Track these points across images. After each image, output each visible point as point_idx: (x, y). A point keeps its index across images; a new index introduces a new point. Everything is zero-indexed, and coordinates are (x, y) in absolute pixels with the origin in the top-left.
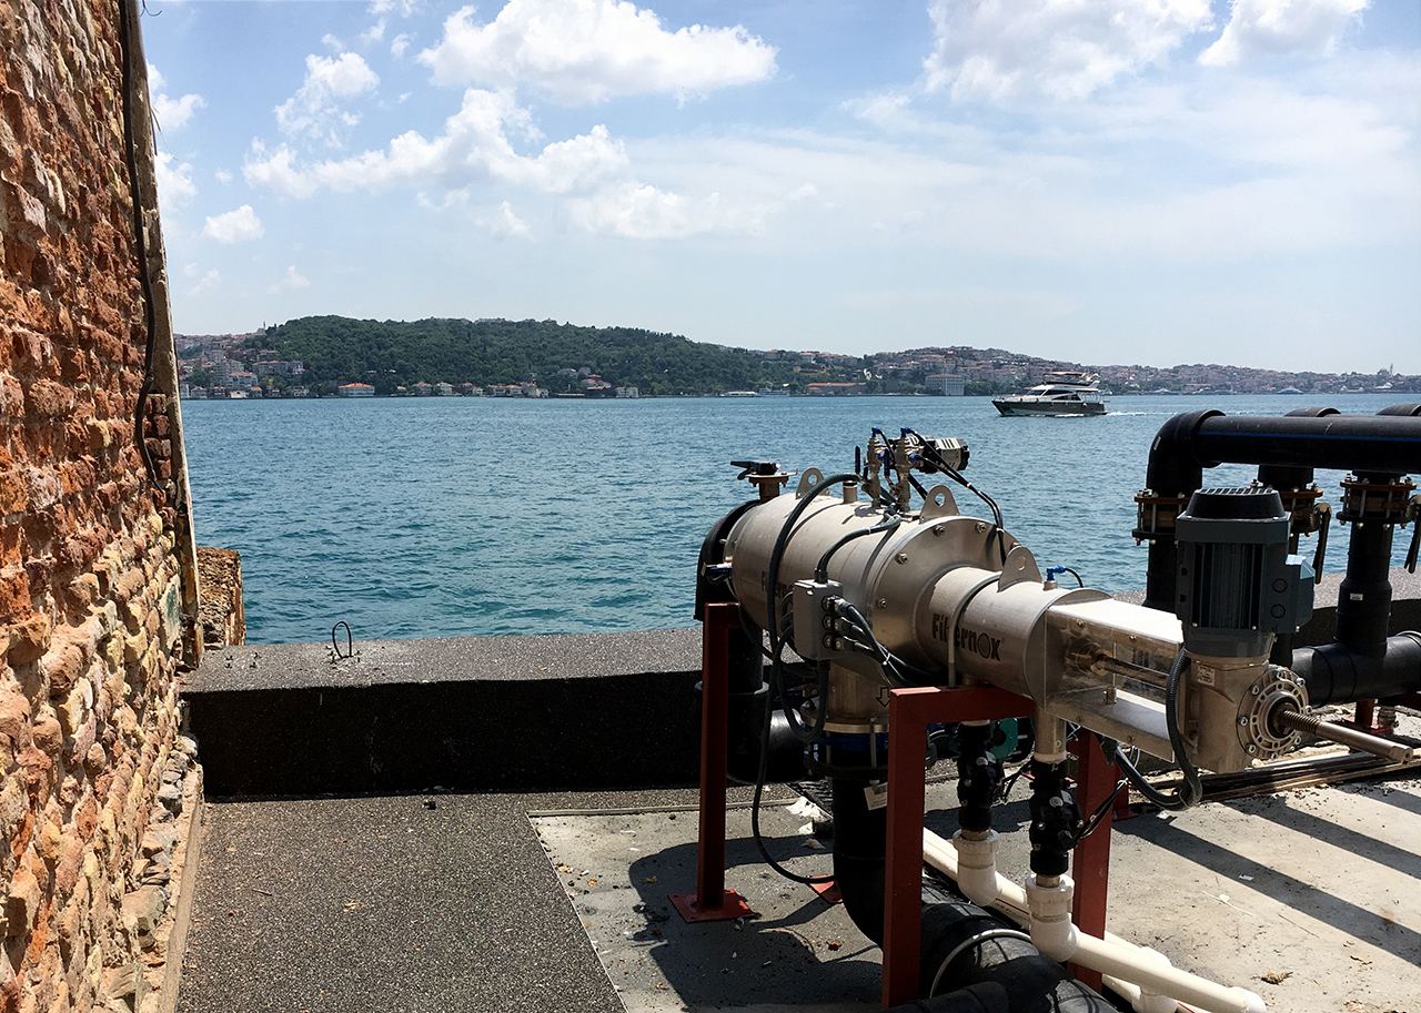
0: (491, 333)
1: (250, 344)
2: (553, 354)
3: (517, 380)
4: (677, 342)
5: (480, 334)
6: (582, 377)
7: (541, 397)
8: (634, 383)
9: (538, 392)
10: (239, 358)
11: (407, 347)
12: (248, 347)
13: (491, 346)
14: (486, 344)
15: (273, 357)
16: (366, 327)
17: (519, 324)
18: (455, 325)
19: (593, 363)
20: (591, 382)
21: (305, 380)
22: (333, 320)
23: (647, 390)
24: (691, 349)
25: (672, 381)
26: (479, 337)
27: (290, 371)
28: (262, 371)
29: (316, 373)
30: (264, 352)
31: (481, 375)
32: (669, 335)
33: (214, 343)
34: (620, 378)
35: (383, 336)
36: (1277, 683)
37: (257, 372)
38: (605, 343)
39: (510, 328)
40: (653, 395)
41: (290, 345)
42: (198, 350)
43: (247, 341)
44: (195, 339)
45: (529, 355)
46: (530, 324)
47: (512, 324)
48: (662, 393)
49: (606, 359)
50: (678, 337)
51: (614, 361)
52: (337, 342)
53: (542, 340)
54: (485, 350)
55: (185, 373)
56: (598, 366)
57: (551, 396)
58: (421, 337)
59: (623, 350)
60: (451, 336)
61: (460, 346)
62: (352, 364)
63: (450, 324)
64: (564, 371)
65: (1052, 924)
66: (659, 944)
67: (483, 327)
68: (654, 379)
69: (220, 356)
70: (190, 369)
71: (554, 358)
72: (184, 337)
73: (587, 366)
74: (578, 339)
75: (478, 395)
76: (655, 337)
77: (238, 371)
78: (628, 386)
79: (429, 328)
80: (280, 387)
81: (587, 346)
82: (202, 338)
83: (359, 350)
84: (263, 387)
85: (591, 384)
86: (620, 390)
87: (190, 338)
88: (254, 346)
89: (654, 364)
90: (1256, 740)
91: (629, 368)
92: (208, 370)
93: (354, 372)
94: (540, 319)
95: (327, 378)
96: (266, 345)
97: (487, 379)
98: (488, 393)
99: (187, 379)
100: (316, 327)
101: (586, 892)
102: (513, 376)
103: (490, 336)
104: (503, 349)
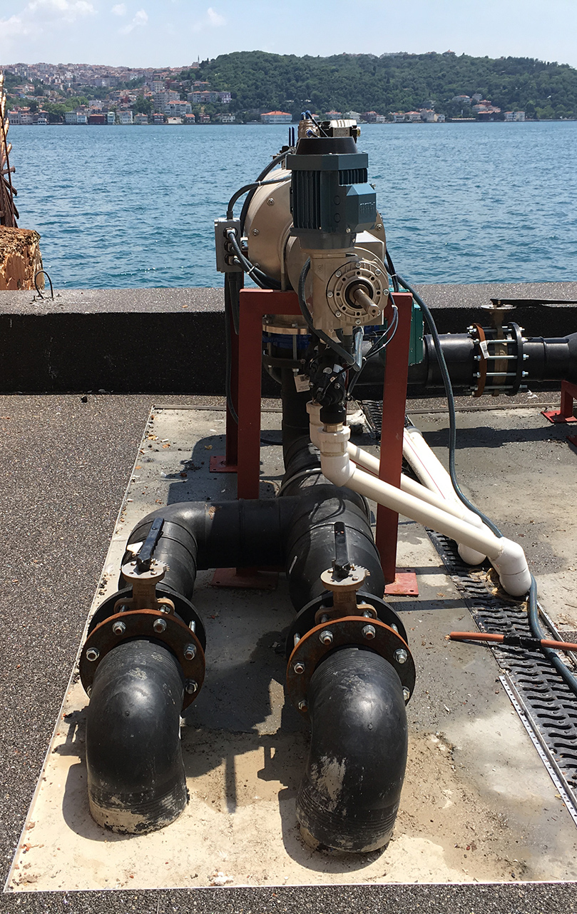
0: (394, 66)
1: (186, 76)
2: (450, 83)
3: (418, 106)
4: (563, 70)
5: (384, 67)
6: (474, 103)
7: (438, 121)
8: (521, 107)
9: (436, 117)
10: (176, 88)
11: (321, 79)
12: (184, 79)
13: (393, 77)
14: (390, 75)
15: (205, 87)
16: (286, 61)
17: (421, 57)
18: (363, 60)
19: (485, 90)
20: (482, 107)
21: (232, 108)
22: (258, 55)
23: (532, 115)
24: (574, 77)
25: (554, 106)
26: (384, 70)
27: (219, 100)
28: (195, 99)
29: (242, 102)
30: (197, 83)
31: (384, 105)
32: (555, 64)
33: (155, 75)
34: (509, 103)
35: (301, 70)
37: (191, 101)
38: (497, 72)
39: (411, 61)
40: (535, 118)
41: (220, 77)
42: (140, 81)
43: (183, 73)
44: (139, 71)
45: (429, 84)
46: (432, 56)
47: (414, 56)
48: (544, 117)
49: (497, 86)
50: (563, 66)
51: (505, 88)
52: (261, 75)
53: (441, 70)
54: (388, 82)
55: (130, 101)
56: (490, 92)
57: (448, 120)
58: (333, 71)
59: (512, 79)
60: (360, 70)
61: (367, 78)
62: (273, 95)
63: (360, 59)
64: (459, 98)
67: (387, 61)
68: (538, 105)
69: (160, 87)
70: (134, 98)
71: (451, 86)
72: (129, 70)
73: (479, 92)
74: (473, 68)
75: (381, 122)
76: (542, 66)
77: (174, 99)
78: (516, 111)
79: (340, 63)
80: (211, 114)
81: (480, 74)
82: (145, 70)
83: (279, 82)
84: (196, 114)
85: (482, 109)
86: (508, 114)
87: (135, 70)
88: (189, 77)
89: (538, 91)
91: (518, 94)
92: (149, 98)
93: (275, 102)
94: (440, 52)
95: (251, 107)
96: (199, 77)
97: (389, 107)
98: (390, 119)
99: (131, 107)
100: (244, 60)
102: (413, 104)
103: (393, 69)
104: (405, 80)
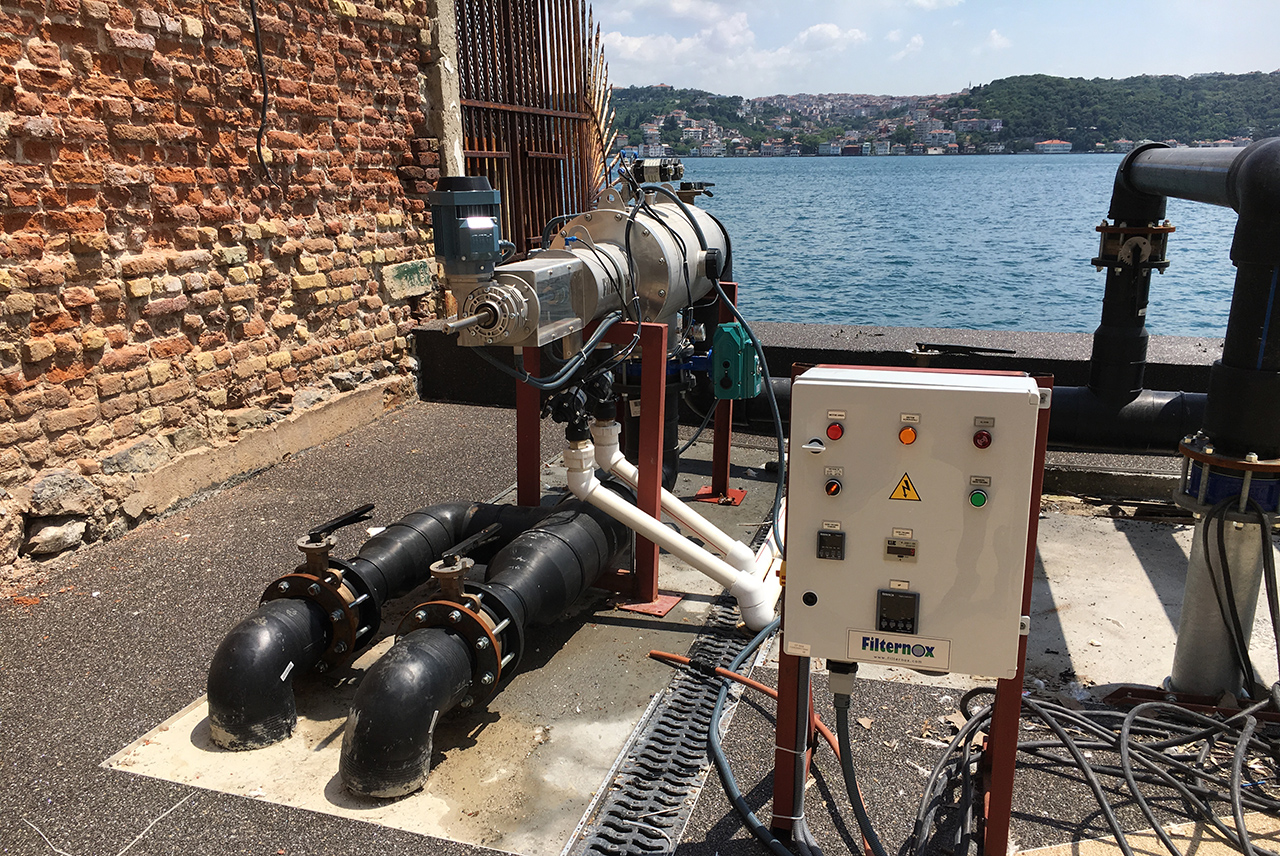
0: (1205, 88)
1: (953, 103)
10: (941, 117)
11: (1112, 104)
12: (950, 106)
14: (1200, 98)
15: (974, 115)
16: (1072, 86)
18: (1167, 83)
21: (1002, 137)
22: (1039, 79)
27: (988, 128)
28: (961, 128)
29: (1014, 131)
30: (965, 110)
33: (920, 103)
35: (1089, 94)
37: (956, 130)
39: (1229, 82)
41: (992, 104)
42: (903, 110)
43: (951, 100)
44: (902, 99)
47: (1232, 77)
52: (1040, 100)
53: (1267, 92)
54: (1196, 106)
55: (889, 131)
58: (1129, 94)
60: (1161, 93)
61: (1168, 102)
62: (1053, 121)
63: (1162, 80)
67: (1197, 82)
69: (923, 115)
70: (893, 127)
72: (892, 98)
77: (938, 128)
79: (1139, 85)
80: (978, 143)
82: (909, 98)
83: (1061, 108)
84: (961, 145)
87: (899, 99)
88: (956, 105)
92: (909, 128)
93: (1053, 130)
95: (1024, 135)
96: (968, 104)
99: (890, 137)
100: (1021, 85)
102: (1225, 132)
103: (1204, 91)
104: (1217, 104)
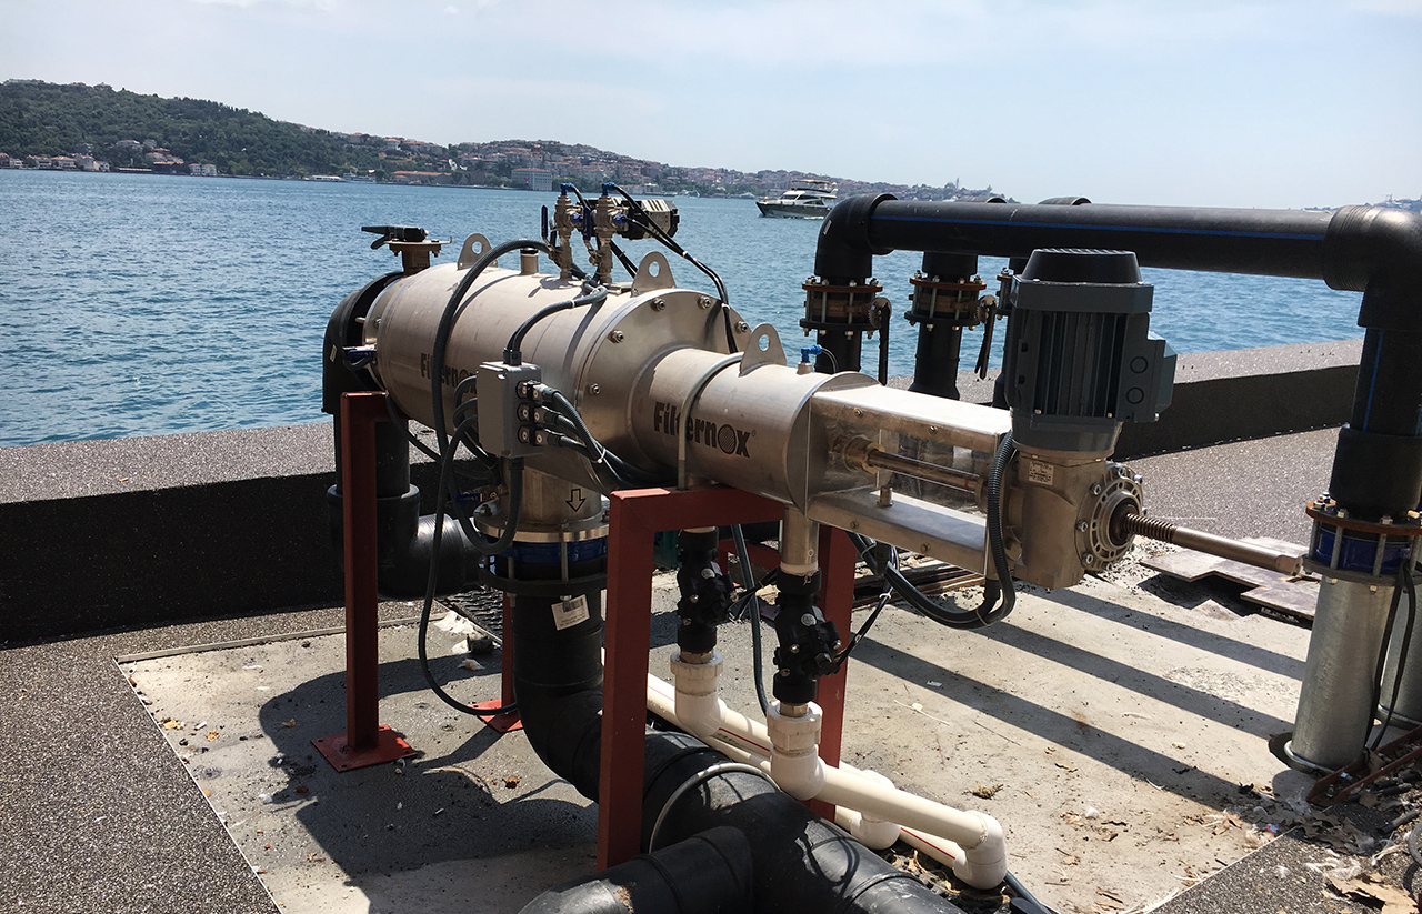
0: (26, 96)
2: (110, 124)
3: (68, 151)
4: (254, 118)
5: (13, 96)
6: (147, 150)
7: (100, 170)
8: (211, 160)
9: (96, 165)
13: (27, 110)
14: (23, 108)
17: (63, 87)
19: (159, 135)
20: (157, 155)
23: (225, 169)
24: (271, 128)
25: (251, 160)
26: (12, 101)
31: (18, 145)
32: (245, 111)
34: (195, 153)
36: (1118, 482)
38: (173, 115)
39: (52, 92)
40: (230, 174)
45: (80, 124)
46: (79, 88)
47: (53, 86)
48: (241, 173)
49: (175, 132)
50: (255, 114)
51: (185, 134)
53: (96, 107)
54: (21, 116)
56: (165, 138)
57: (113, 170)
59: (195, 124)
64: (126, 142)
65: (799, 758)
66: (306, 803)
67: (15, 89)
68: (231, 158)
71: (111, 128)
73: (151, 138)
74: (140, 108)
75: (17, 168)
76: (229, 112)
78: (204, 163)
81: (149, 116)
85: (158, 158)
86: (194, 167)
89: (229, 141)
90: (1094, 549)
91: (203, 144)
94: (91, 83)
97: (27, 149)
98: (30, 165)
101: (205, 750)
102: (60, 147)
103: (26, 100)
104: (44, 115)
